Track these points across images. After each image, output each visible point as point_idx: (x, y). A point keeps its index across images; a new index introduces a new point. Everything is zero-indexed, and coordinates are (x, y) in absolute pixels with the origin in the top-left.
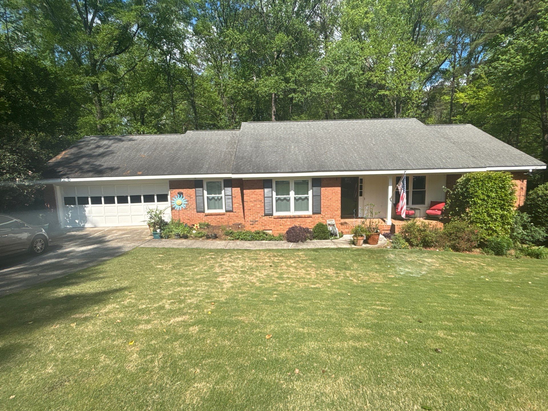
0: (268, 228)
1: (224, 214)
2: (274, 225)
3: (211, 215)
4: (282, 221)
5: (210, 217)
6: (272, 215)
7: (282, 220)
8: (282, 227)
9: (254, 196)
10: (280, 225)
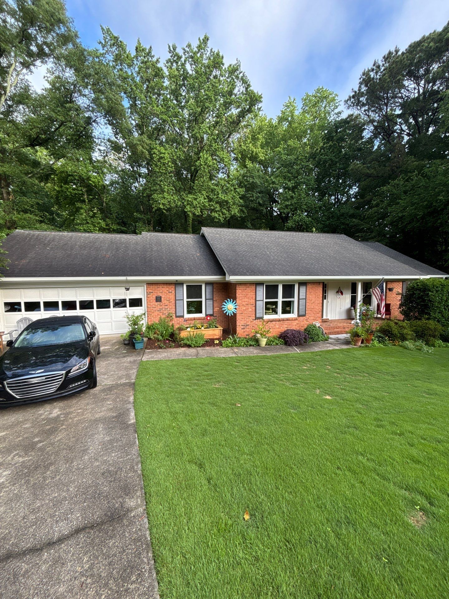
3: (191, 319)
4: (272, 324)
5: (189, 322)
6: (262, 319)
8: (271, 330)
9: (246, 299)
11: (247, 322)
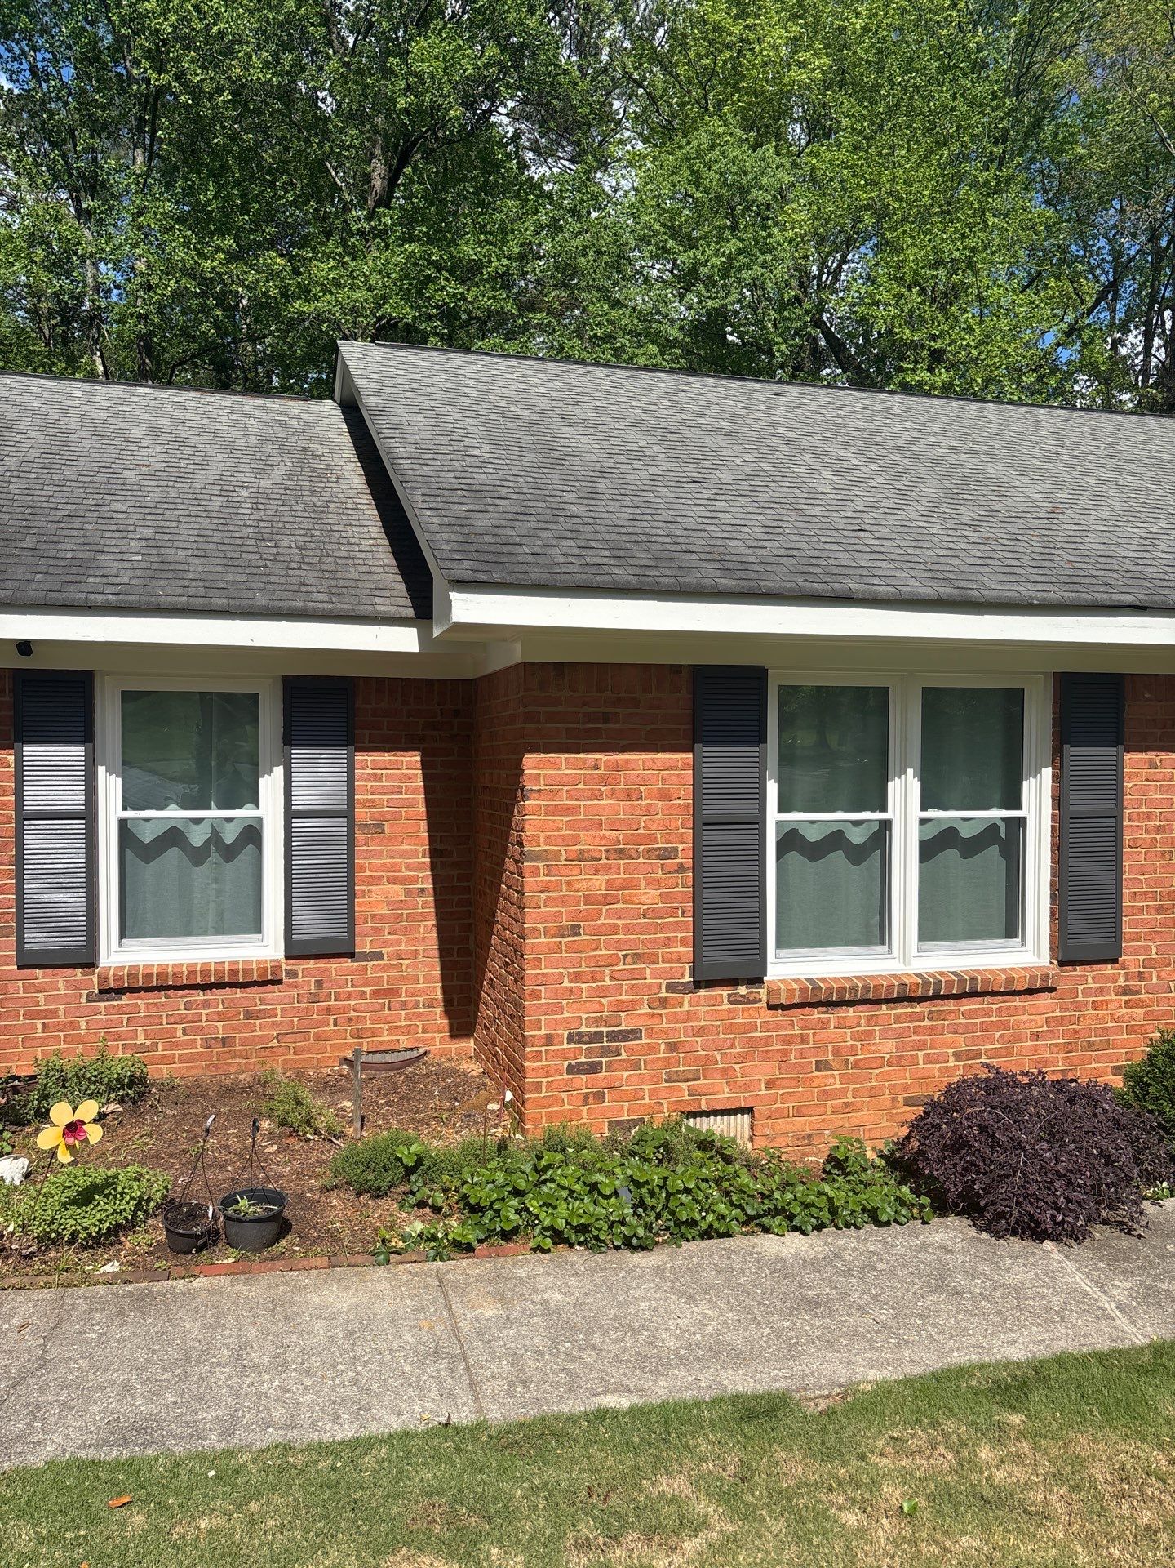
0: (726, 1096)
1: (269, 979)
2: (771, 1069)
3: (158, 984)
4: (837, 1028)
5: (141, 1002)
6: (757, 981)
7: (833, 1016)
8: (834, 1081)
9: (609, 808)
10: (822, 1066)
11: (620, 1006)
